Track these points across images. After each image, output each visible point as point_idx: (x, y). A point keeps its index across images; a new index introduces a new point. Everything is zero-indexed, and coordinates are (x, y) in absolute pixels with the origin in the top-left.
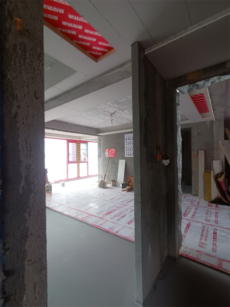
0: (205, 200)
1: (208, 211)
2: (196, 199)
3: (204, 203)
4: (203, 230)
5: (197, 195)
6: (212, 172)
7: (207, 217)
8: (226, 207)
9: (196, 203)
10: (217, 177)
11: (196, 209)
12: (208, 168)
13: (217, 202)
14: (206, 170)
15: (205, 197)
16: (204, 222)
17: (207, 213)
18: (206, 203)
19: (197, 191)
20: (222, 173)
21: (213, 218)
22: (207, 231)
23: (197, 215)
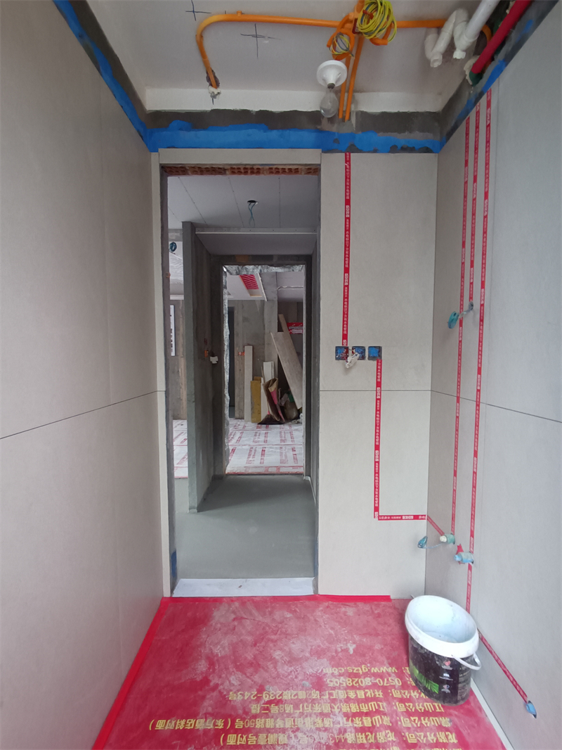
0: (253, 422)
1: (256, 433)
2: (241, 423)
3: (251, 426)
4: (251, 451)
5: (242, 418)
6: (262, 379)
7: (254, 439)
8: (278, 426)
9: (241, 427)
10: (267, 386)
11: (242, 433)
12: (257, 373)
13: (268, 421)
14: (255, 377)
15: (252, 417)
16: (252, 444)
17: (255, 435)
18: (254, 425)
19: (242, 411)
20: (274, 380)
21: (262, 438)
22: (255, 450)
23: (242, 439)
